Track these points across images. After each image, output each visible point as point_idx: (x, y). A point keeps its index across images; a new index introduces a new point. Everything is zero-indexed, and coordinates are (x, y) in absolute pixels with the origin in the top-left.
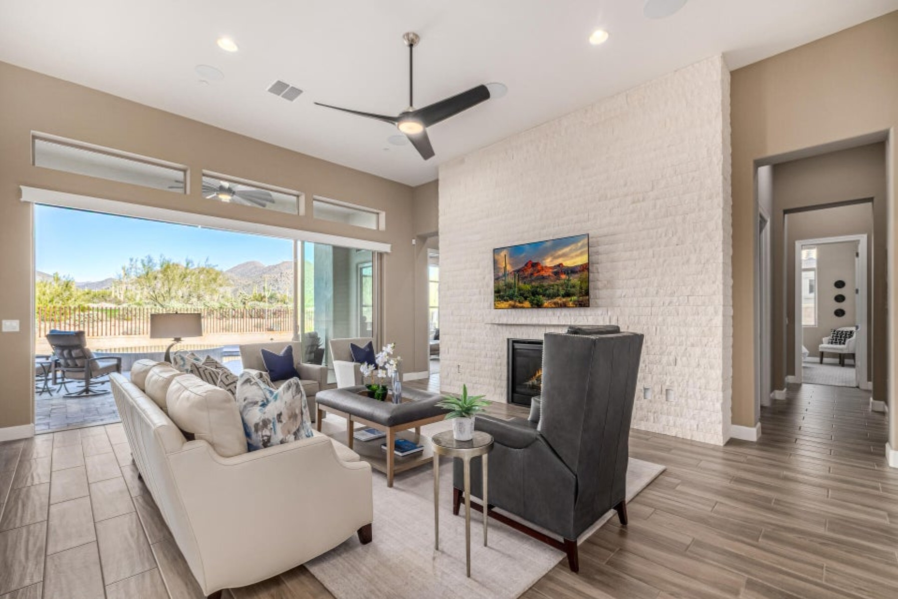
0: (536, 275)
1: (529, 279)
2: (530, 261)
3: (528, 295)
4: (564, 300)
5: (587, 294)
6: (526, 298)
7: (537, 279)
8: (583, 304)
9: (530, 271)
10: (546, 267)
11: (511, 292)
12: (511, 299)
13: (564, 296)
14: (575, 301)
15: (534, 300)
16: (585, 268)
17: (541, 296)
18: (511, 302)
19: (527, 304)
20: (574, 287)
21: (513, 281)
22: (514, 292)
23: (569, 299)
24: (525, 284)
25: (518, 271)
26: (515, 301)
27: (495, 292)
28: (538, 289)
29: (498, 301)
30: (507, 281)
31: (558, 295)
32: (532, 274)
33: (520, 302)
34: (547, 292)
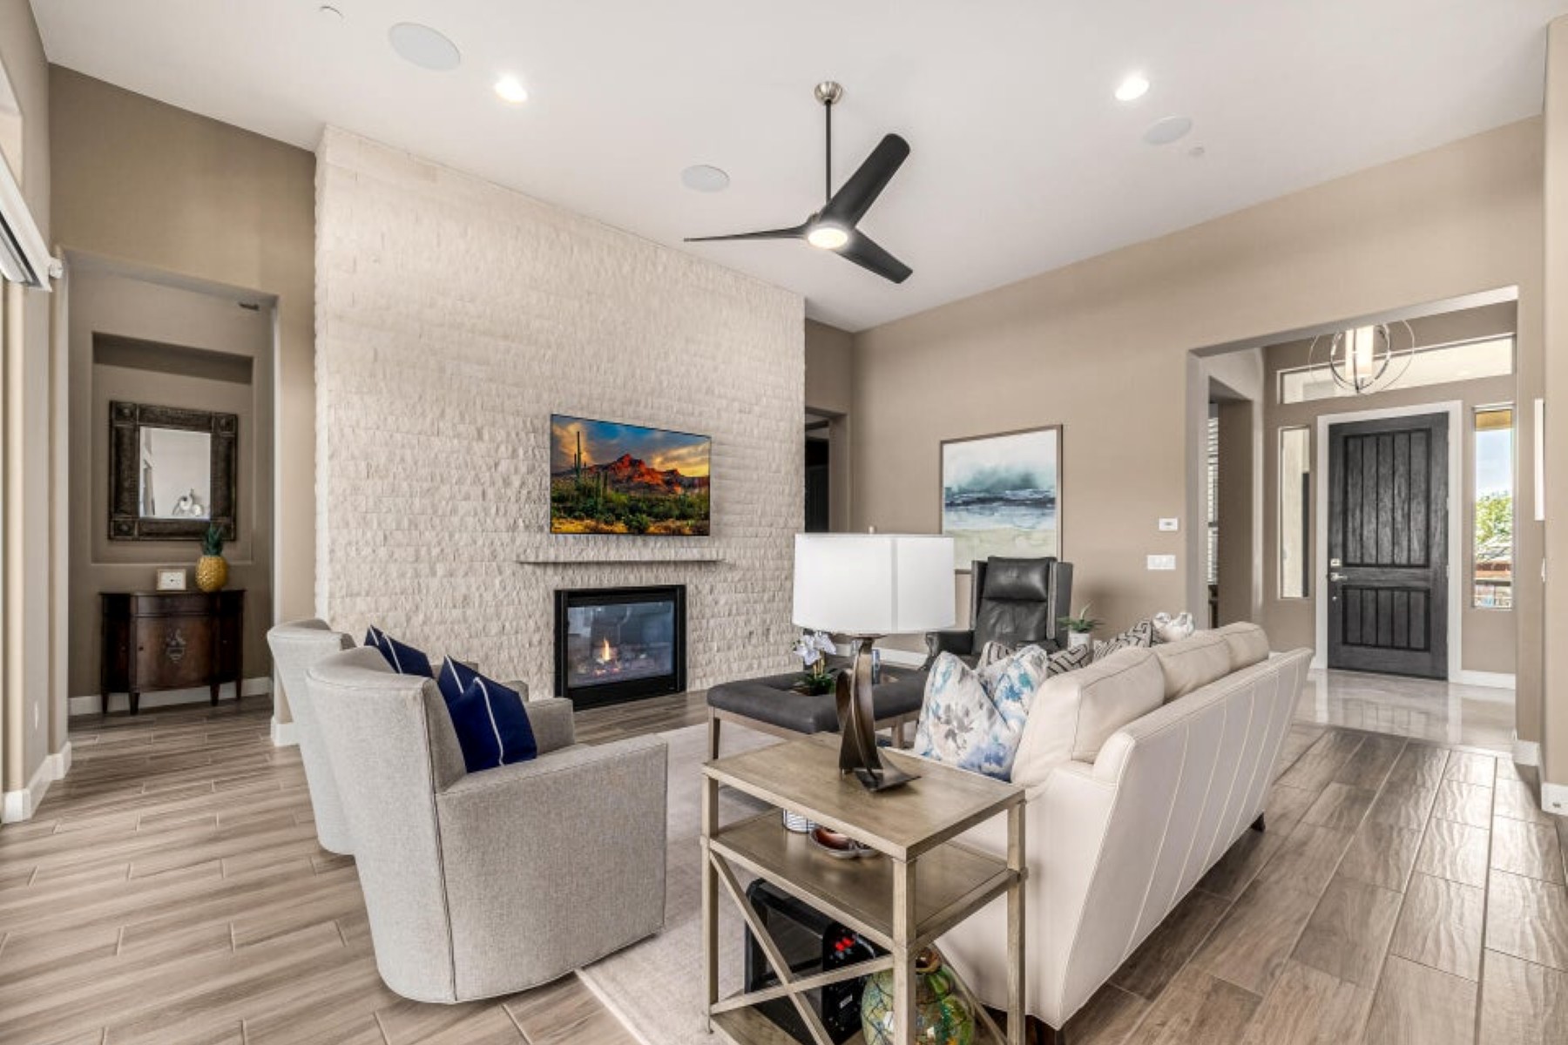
0: (637, 480)
1: (626, 485)
2: (627, 455)
3: (623, 512)
4: (678, 523)
5: (707, 517)
6: (618, 518)
7: (639, 487)
8: (702, 531)
9: (627, 471)
10: (653, 470)
11: (590, 502)
12: (590, 516)
13: (678, 518)
14: (692, 526)
15: (632, 521)
16: (705, 482)
17: (644, 516)
18: (588, 522)
19: (620, 527)
20: (691, 505)
21: (594, 484)
22: (596, 503)
23: (685, 523)
24: (617, 491)
25: (605, 468)
26: (598, 521)
27: (553, 500)
28: (641, 504)
29: (561, 517)
30: (582, 481)
31: (671, 517)
32: (630, 478)
33: (606, 523)
34: (656, 510)
